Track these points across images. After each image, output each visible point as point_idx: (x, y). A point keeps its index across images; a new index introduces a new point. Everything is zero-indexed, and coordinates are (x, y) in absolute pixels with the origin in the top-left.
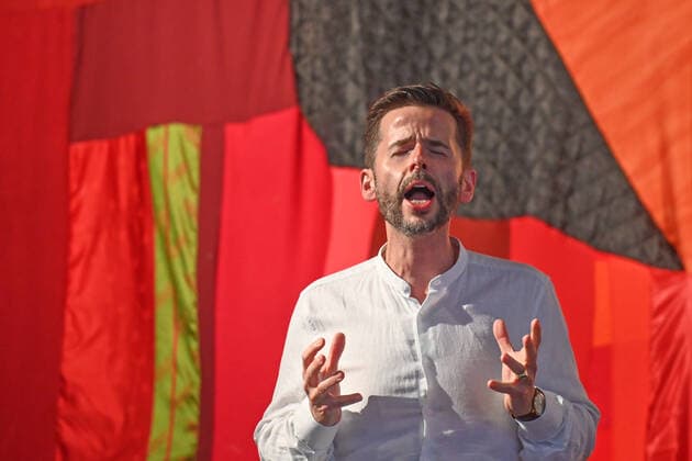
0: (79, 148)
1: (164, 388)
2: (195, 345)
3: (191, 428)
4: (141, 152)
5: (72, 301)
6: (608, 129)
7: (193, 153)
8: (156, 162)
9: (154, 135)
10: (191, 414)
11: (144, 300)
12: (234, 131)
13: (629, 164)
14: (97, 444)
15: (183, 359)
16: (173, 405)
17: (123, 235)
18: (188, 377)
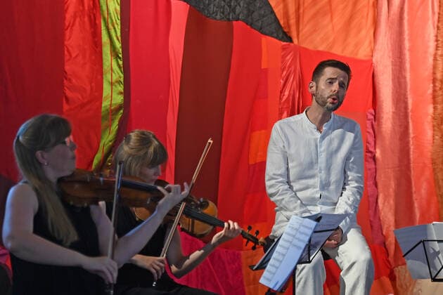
1: (107, 78)
2: (121, 63)
3: (121, 93)
5: (66, 43)
10: (121, 88)
11: (97, 45)
14: (80, 97)
15: (115, 67)
16: (112, 84)
17: (86, 19)
18: (118, 75)
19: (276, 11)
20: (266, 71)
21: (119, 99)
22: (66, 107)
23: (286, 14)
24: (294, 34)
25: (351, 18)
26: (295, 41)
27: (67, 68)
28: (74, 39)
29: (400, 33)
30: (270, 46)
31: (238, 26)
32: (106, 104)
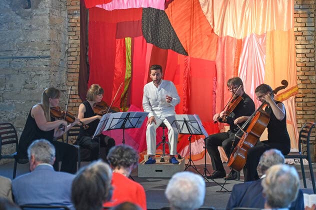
0: (117, 40)
1: (127, 69)
2: (131, 64)
3: (130, 74)
4: (124, 40)
5: (116, 58)
6: (180, 39)
7: (131, 41)
8: (126, 42)
9: (126, 38)
10: (130, 72)
11: (125, 58)
12: (135, 38)
13: (182, 43)
14: (119, 75)
15: (129, 65)
16: (128, 71)
17: (122, 50)
18: (130, 68)
19: (183, 45)
20: (179, 65)
21: (129, 76)
22: (115, 78)
23: (187, 47)
24: (189, 53)
25: (209, 46)
26: (189, 55)
27: (116, 66)
28: (118, 57)
29: (224, 51)
30: (181, 57)
31: (170, 51)
32: (126, 77)
